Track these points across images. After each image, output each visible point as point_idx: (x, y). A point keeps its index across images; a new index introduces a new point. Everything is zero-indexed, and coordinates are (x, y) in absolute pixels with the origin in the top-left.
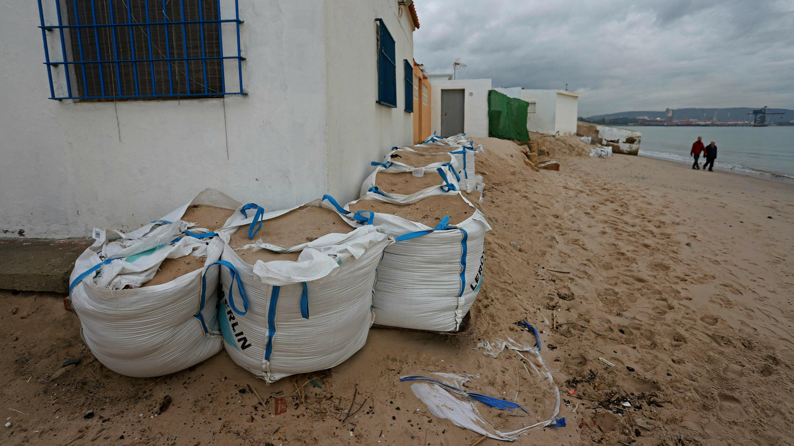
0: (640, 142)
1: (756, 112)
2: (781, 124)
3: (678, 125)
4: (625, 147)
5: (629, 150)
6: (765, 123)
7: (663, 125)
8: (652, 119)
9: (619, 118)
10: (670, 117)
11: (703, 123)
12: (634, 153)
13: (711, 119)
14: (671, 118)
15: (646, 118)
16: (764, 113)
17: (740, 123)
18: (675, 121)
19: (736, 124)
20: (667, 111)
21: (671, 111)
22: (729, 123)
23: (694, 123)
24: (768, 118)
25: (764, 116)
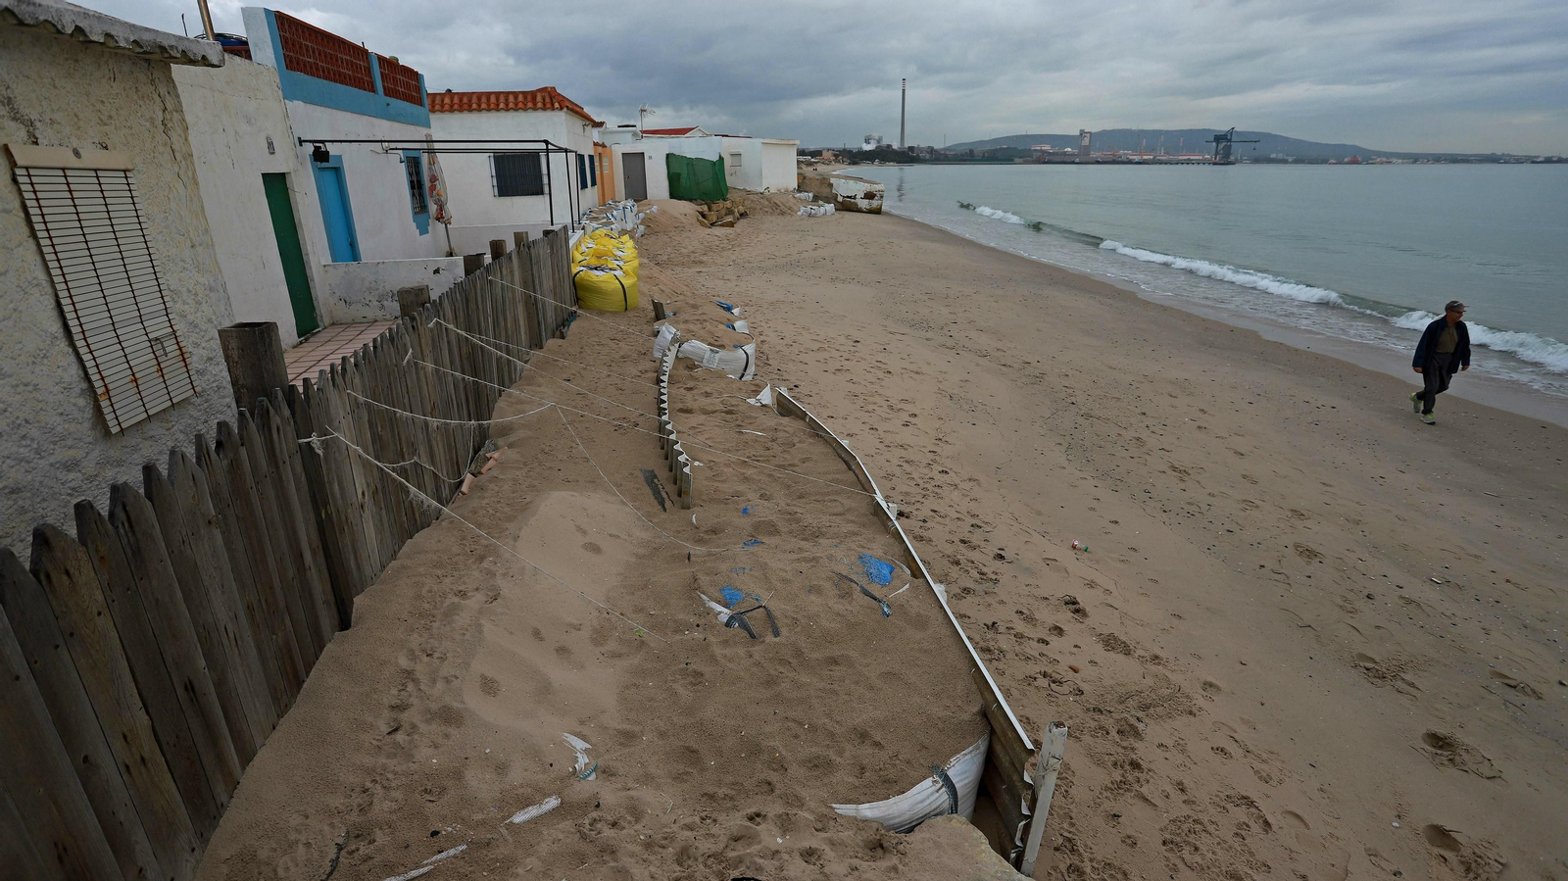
0: (882, 197)
1: (1220, 138)
2: (1256, 161)
3: (1098, 163)
4: (864, 204)
5: (868, 207)
6: (1232, 158)
7: (1073, 163)
8: (1056, 149)
9: (1001, 149)
10: (1085, 147)
11: (1136, 158)
12: (878, 211)
13: (1152, 150)
14: (1086, 150)
15: (1047, 147)
16: (1230, 140)
17: (1197, 158)
18: (1095, 155)
19: (1189, 159)
20: (1081, 134)
21: (1088, 135)
22: (1181, 158)
23: (1123, 158)
24: (1237, 149)
25: (1230, 146)
